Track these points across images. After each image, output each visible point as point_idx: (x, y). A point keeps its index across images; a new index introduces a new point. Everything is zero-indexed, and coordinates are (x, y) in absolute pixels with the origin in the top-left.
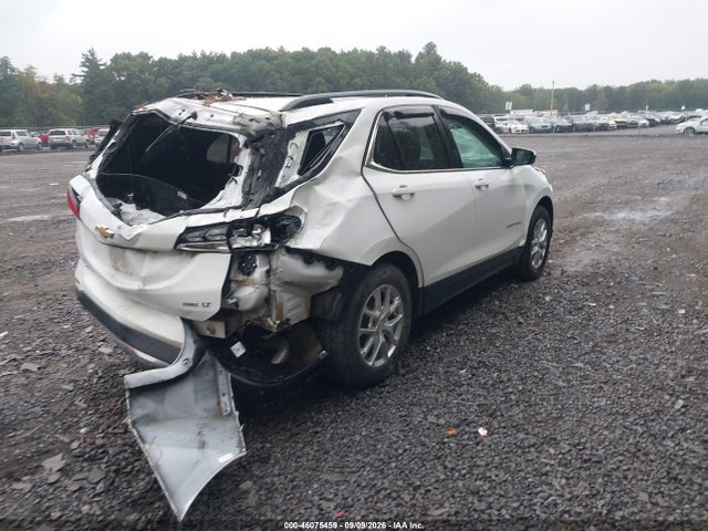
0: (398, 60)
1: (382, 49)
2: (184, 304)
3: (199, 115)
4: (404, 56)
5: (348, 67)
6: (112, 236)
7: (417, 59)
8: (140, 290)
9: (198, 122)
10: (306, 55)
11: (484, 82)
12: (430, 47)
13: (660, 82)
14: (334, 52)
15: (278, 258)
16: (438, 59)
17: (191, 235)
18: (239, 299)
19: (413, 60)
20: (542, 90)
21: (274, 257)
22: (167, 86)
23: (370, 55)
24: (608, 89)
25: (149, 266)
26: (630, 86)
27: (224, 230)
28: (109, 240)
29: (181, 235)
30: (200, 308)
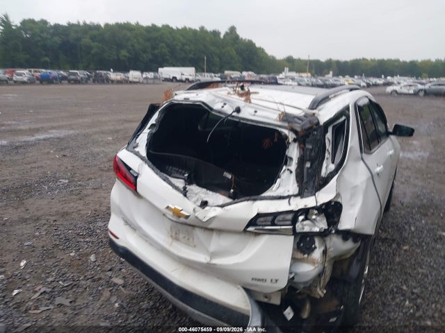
0: (212, 36)
1: (202, 28)
2: (253, 279)
3: (243, 110)
4: (216, 33)
5: (181, 38)
6: (187, 217)
7: (224, 36)
8: (208, 263)
9: (241, 115)
10: (154, 28)
11: (265, 53)
12: (233, 29)
13: (367, 60)
14: (172, 28)
15: (331, 239)
16: (237, 37)
17: (262, 219)
18: (296, 274)
19: (222, 36)
20: (299, 60)
21: (328, 239)
22: (60, 42)
23: (195, 32)
24: (338, 62)
25: (217, 242)
26: (351, 61)
27: (290, 217)
28: (182, 219)
29: (252, 219)
30: (268, 284)
